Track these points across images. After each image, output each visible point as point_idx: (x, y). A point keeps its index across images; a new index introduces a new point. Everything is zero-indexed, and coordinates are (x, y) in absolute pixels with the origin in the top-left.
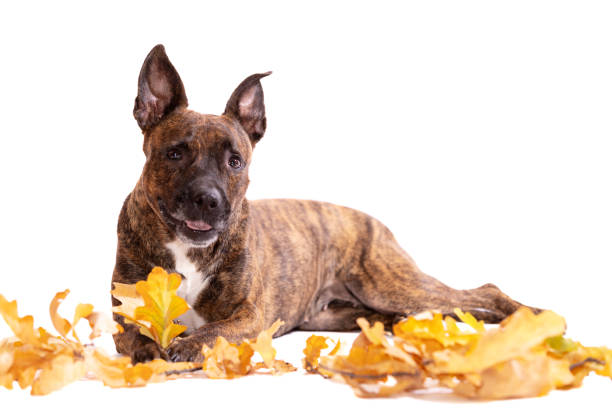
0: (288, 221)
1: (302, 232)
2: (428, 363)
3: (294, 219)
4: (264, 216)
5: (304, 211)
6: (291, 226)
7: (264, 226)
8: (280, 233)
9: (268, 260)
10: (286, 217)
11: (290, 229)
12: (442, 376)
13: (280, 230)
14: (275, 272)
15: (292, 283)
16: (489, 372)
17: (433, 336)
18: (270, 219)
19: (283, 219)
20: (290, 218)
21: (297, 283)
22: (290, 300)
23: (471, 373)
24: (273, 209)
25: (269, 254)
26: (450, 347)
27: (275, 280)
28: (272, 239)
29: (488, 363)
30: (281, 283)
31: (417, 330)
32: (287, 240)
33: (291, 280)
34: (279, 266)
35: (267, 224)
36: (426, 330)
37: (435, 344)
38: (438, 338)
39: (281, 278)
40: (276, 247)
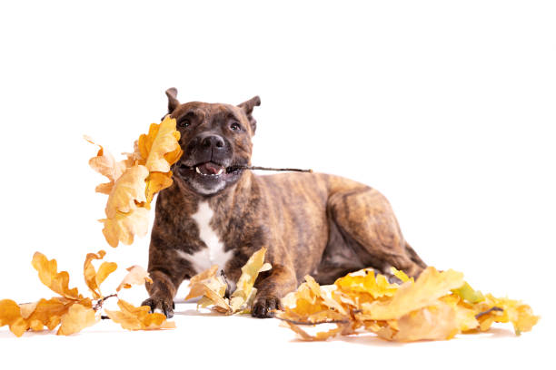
0: (305, 194)
1: (314, 201)
2: (357, 312)
3: (309, 190)
4: (285, 193)
5: (315, 182)
6: (307, 198)
7: (284, 203)
8: (298, 206)
9: (289, 231)
10: (302, 189)
11: (305, 200)
12: (369, 322)
13: (298, 203)
14: (294, 241)
15: (308, 248)
16: (405, 319)
17: (365, 289)
18: (290, 195)
19: (300, 192)
20: (305, 190)
21: (311, 248)
22: (305, 262)
23: (392, 320)
24: (292, 184)
25: (289, 227)
26: (379, 298)
27: (294, 247)
28: (291, 213)
29: (403, 312)
30: (299, 249)
31: (354, 285)
32: (303, 212)
33: (306, 246)
34: (297, 235)
35: (287, 201)
36: (361, 285)
37: (366, 296)
38: (370, 292)
39: (299, 245)
40: (294, 220)
